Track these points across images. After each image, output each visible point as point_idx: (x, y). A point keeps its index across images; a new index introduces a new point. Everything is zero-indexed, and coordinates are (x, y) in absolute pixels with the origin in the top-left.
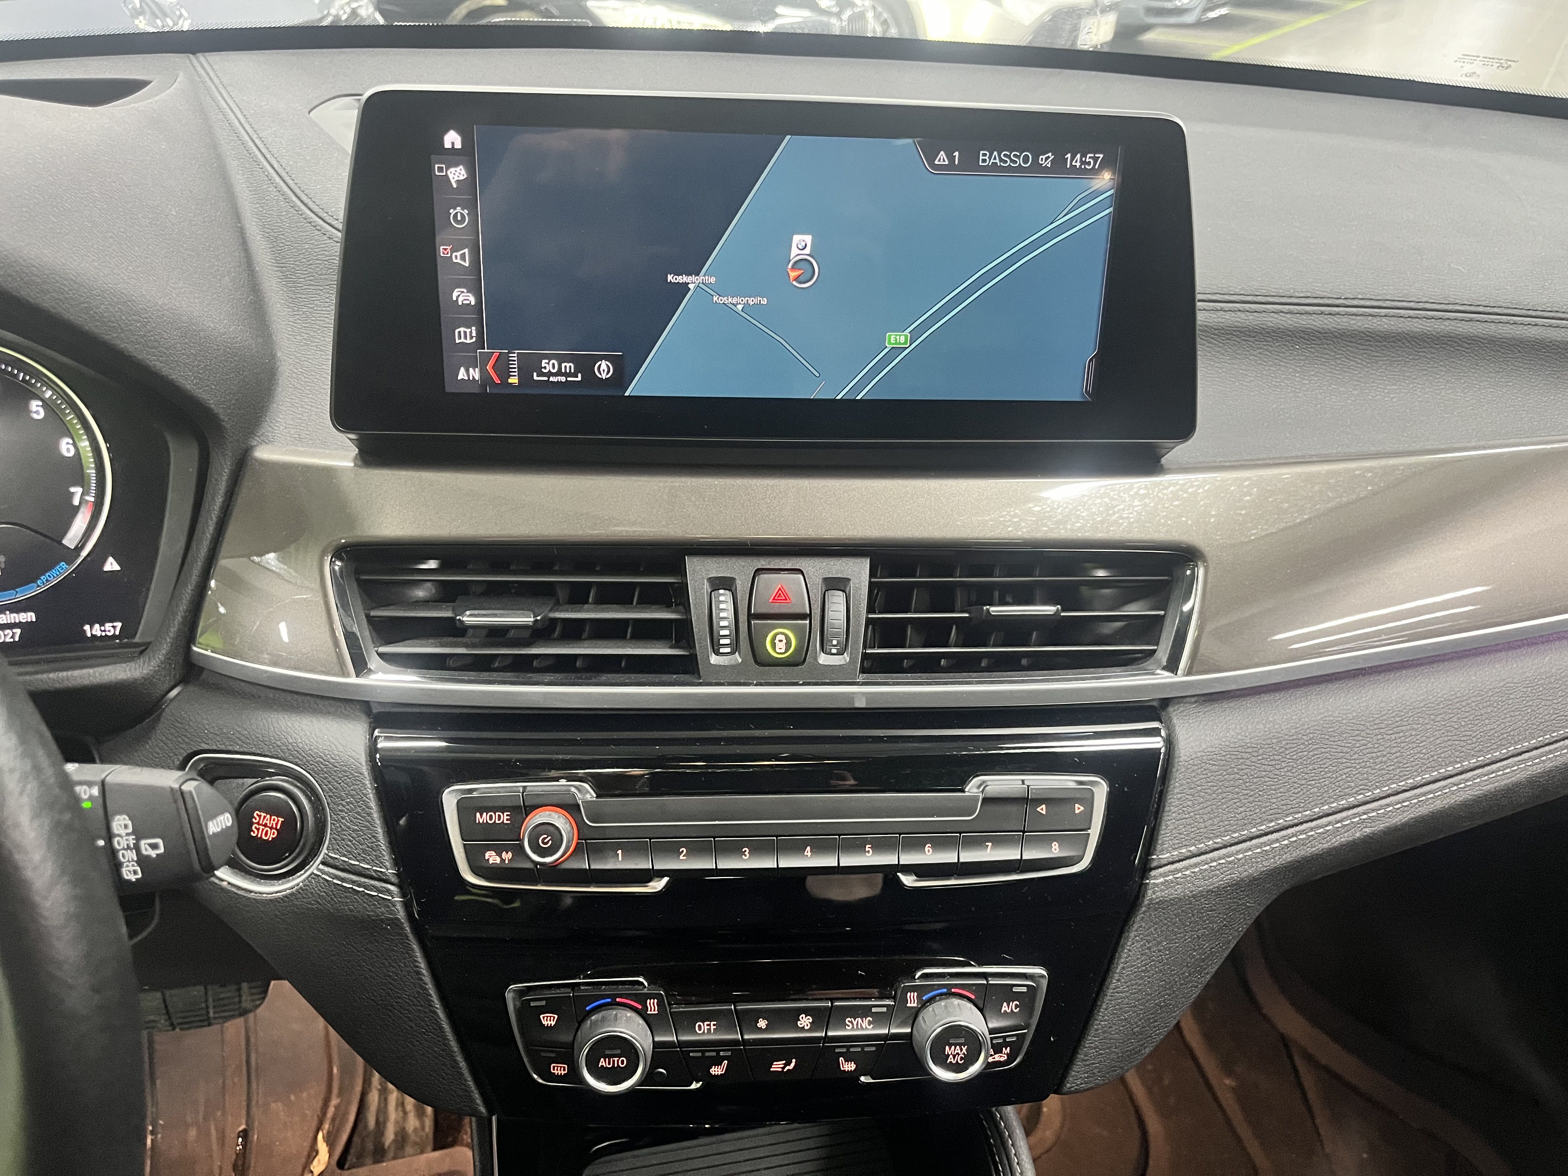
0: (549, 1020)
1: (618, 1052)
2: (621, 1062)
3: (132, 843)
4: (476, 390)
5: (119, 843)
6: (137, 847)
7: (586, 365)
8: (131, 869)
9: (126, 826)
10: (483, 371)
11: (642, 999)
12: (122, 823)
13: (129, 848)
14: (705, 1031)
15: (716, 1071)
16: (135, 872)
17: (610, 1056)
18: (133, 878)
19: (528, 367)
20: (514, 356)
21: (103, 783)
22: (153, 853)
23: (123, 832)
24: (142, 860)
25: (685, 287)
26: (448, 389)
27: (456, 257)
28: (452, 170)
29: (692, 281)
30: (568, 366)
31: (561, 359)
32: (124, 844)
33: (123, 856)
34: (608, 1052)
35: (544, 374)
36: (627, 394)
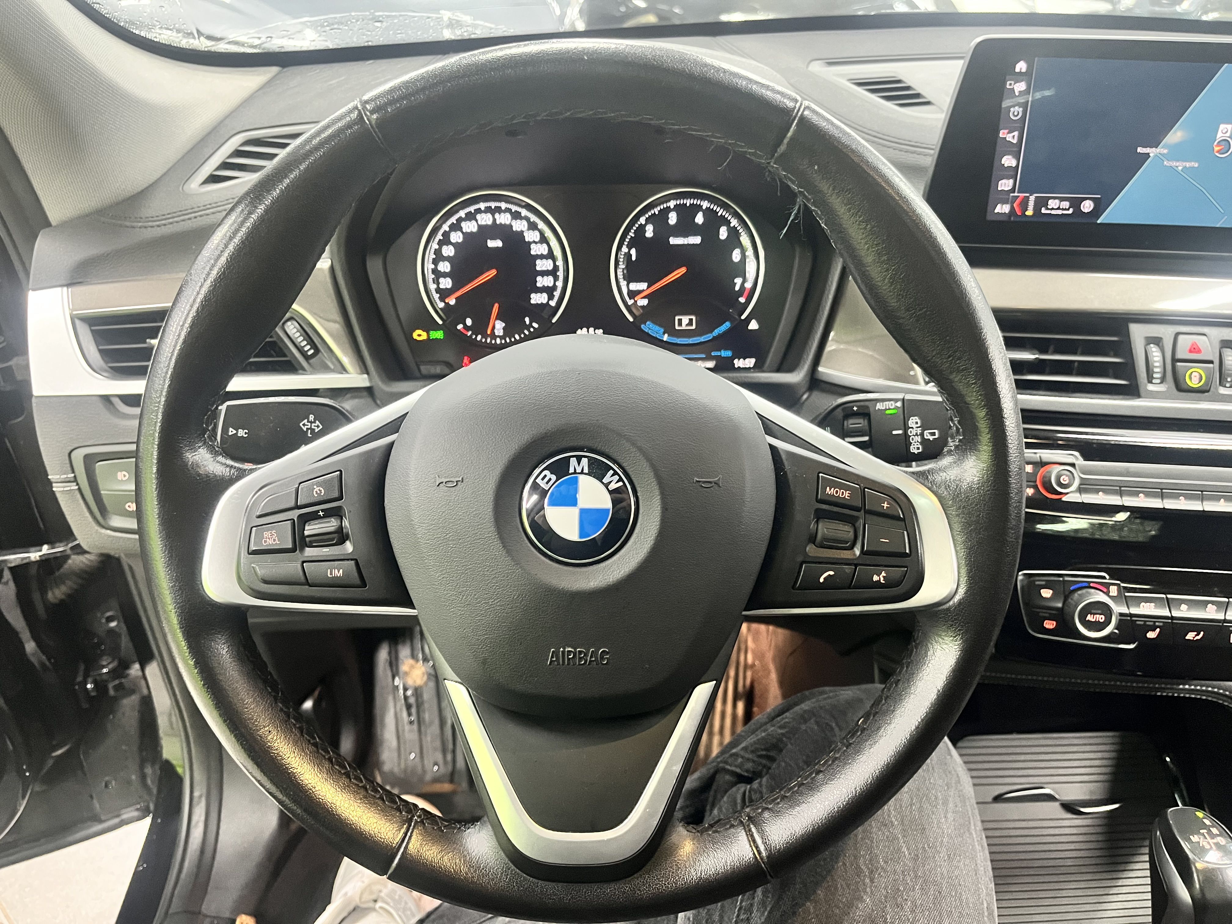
0: (1046, 593)
1: (1099, 612)
2: (1101, 618)
3: (919, 431)
4: (1005, 219)
5: (911, 432)
6: (922, 435)
7: (1076, 204)
8: (916, 446)
9: (917, 423)
10: (1012, 208)
11: (1108, 585)
12: (914, 421)
13: (917, 435)
14: (1147, 609)
15: (1151, 635)
16: (918, 448)
17: (1094, 614)
18: (916, 452)
19: (1041, 203)
20: (1032, 198)
21: (903, 399)
22: (931, 438)
23: (914, 426)
24: (924, 442)
25: (1147, 155)
26: (989, 217)
27: (1009, 138)
28: (1017, 84)
29: (1152, 151)
30: (1066, 204)
31: (1062, 199)
32: (914, 432)
33: (913, 439)
34: (1093, 611)
35: (1048, 209)
36: (1099, 222)
